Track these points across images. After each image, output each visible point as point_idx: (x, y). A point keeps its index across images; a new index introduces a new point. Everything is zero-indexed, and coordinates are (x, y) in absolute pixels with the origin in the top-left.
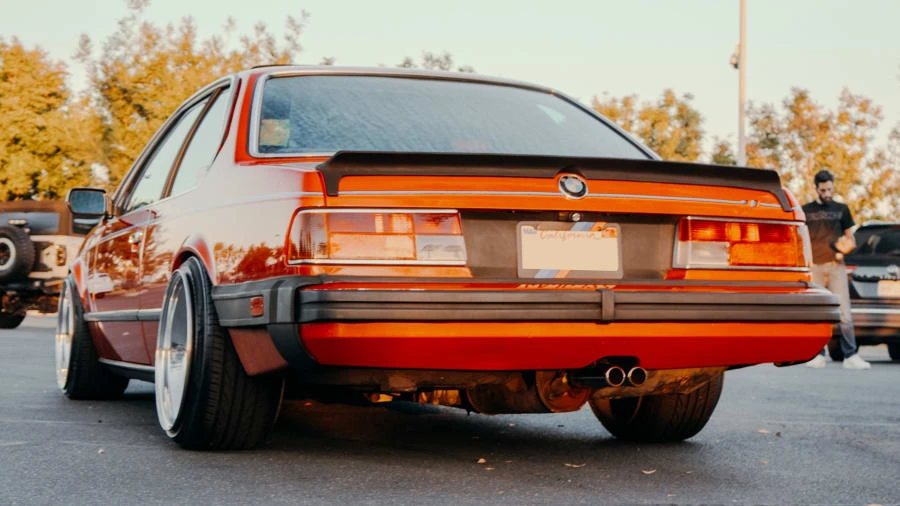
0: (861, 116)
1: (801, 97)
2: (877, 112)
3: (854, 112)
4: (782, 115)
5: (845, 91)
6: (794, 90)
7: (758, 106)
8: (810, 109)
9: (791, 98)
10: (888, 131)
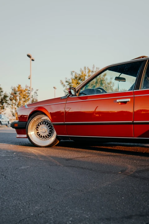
0: (29, 89)
1: (20, 86)
2: (32, 89)
3: (28, 88)
4: (17, 89)
5: (26, 85)
6: (19, 85)
7: (13, 87)
8: (21, 88)
9: (18, 86)
10: (34, 92)
